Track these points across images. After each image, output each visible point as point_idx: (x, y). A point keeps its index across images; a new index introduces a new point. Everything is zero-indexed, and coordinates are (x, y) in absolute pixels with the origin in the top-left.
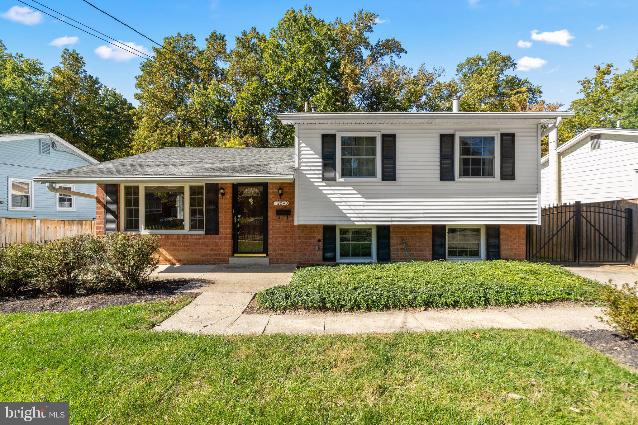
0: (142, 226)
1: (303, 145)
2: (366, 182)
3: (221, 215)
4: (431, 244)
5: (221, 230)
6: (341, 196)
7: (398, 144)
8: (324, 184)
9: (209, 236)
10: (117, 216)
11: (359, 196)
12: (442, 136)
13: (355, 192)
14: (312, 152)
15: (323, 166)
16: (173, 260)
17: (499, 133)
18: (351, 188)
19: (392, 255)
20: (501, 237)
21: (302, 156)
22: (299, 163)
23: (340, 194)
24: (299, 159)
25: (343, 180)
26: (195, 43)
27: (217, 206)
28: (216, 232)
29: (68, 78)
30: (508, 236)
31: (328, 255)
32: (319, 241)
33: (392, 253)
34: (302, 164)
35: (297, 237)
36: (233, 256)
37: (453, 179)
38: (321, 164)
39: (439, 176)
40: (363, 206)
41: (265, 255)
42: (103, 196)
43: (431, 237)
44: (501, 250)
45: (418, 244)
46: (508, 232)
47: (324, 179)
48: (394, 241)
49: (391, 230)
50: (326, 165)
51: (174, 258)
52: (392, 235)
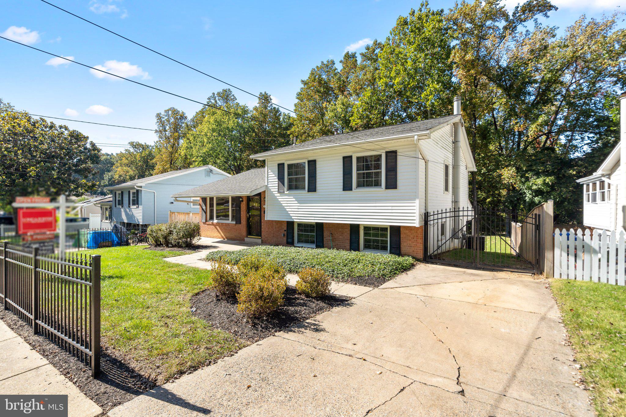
0: (215, 218)
1: (270, 171)
2: (300, 193)
3: (242, 213)
4: (349, 238)
5: (242, 221)
6: (288, 202)
7: (318, 166)
8: (279, 195)
9: (237, 225)
10: (206, 213)
11: (296, 202)
12: (344, 158)
13: (294, 200)
14: (274, 175)
15: (278, 184)
16: (224, 237)
17: (384, 151)
18: (292, 197)
19: (324, 244)
20: (402, 236)
21: (269, 178)
22: (268, 182)
23: (287, 201)
24: (268, 180)
25: (287, 192)
26: (335, 65)
27: (240, 208)
28: (240, 223)
29: (261, 113)
30: (408, 236)
31: (290, 240)
32: (285, 231)
33: (324, 242)
34: (269, 183)
35: (274, 228)
36: (247, 237)
37: (351, 189)
38: (277, 183)
39: (342, 187)
40: (298, 209)
41: (260, 237)
42: (201, 202)
43: (349, 232)
44: (402, 246)
45: (340, 237)
46: (407, 231)
47: (279, 192)
48: (326, 234)
49: (324, 226)
50: (280, 183)
51: (225, 235)
52: (325, 229)
